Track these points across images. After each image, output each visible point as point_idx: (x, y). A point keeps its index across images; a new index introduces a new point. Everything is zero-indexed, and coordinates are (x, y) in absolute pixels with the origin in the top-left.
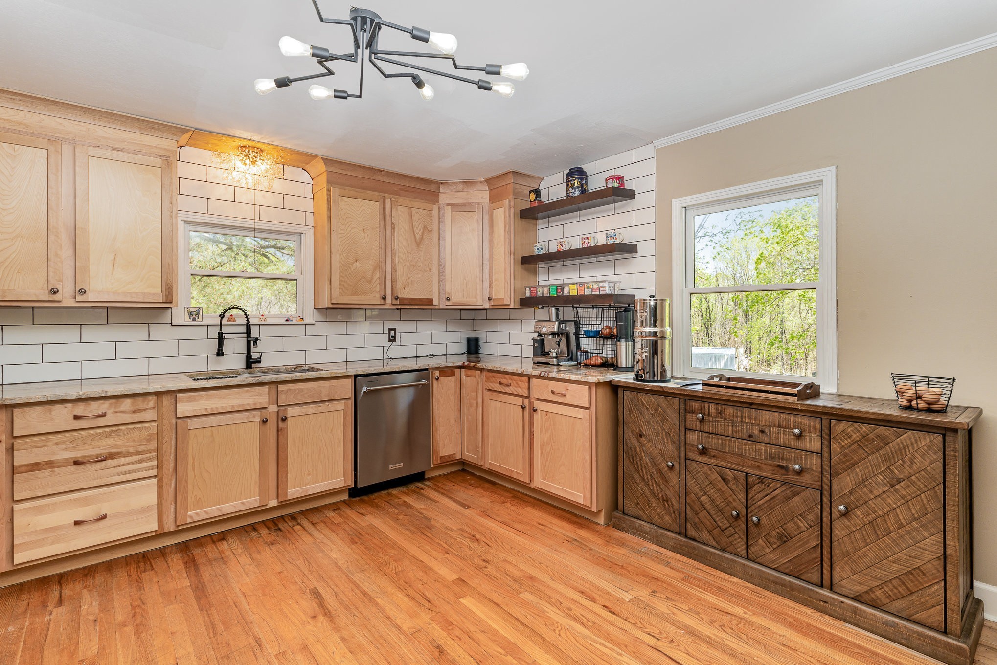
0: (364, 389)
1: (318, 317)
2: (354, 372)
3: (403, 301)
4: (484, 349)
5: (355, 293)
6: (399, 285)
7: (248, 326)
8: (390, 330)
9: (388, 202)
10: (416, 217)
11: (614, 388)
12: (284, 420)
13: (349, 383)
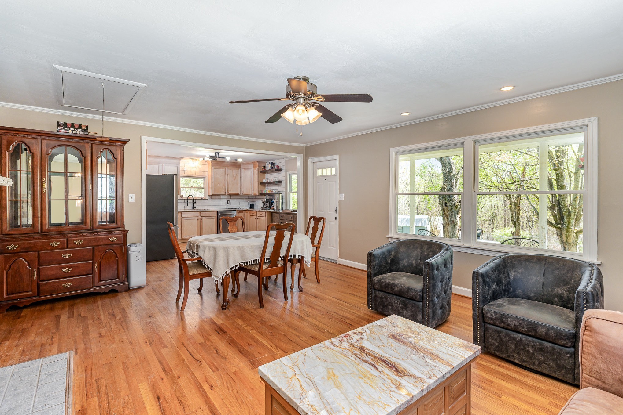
0: (220, 214)
1: (209, 198)
2: (217, 210)
3: (230, 194)
4: (255, 207)
5: (218, 192)
6: (229, 189)
7: (193, 199)
8: (228, 201)
9: (227, 169)
10: (234, 172)
11: (272, 213)
12: (202, 219)
13: (216, 213)
